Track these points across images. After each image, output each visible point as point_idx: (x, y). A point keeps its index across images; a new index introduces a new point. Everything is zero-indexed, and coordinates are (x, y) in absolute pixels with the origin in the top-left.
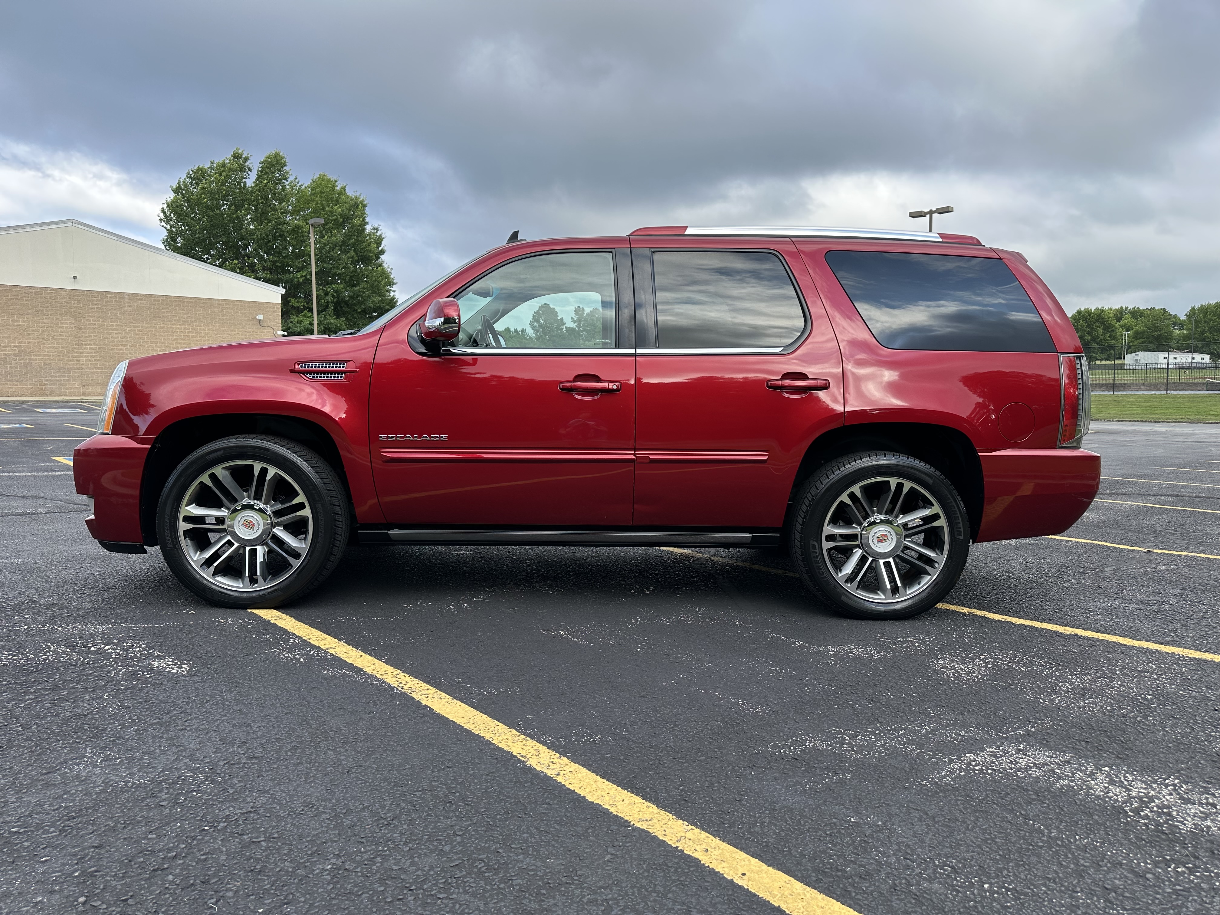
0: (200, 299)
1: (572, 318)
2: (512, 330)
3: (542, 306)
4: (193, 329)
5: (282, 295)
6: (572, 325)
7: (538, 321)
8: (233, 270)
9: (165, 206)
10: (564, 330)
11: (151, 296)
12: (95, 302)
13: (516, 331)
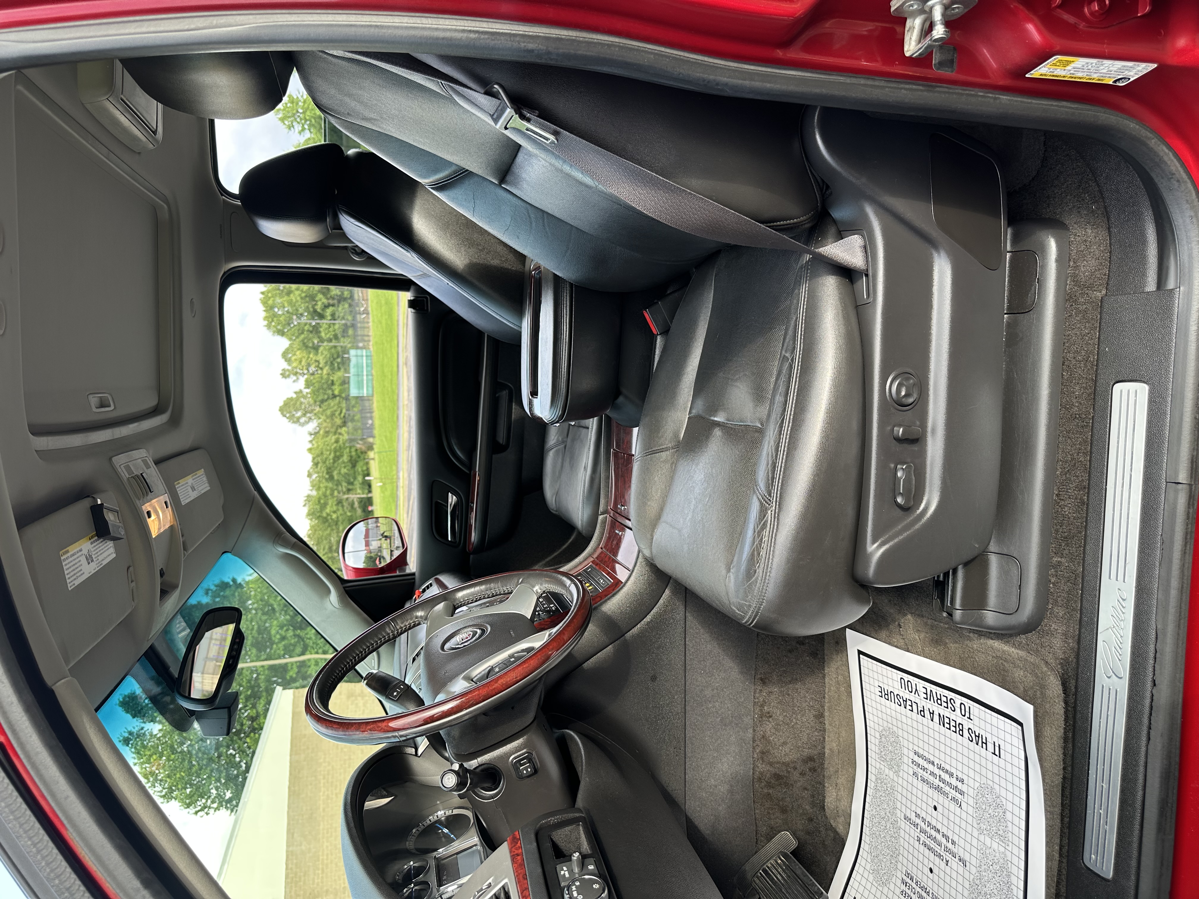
0: (290, 774)
1: (294, 381)
2: (310, 446)
3: (282, 414)
4: (324, 778)
5: (284, 689)
6: (302, 380)
7: (298, 419)
8: (257, 741)
9: (192, 810)
10: (308, 390)
11: (289, 824)
12: (298, 879)
13: (311, 442)
